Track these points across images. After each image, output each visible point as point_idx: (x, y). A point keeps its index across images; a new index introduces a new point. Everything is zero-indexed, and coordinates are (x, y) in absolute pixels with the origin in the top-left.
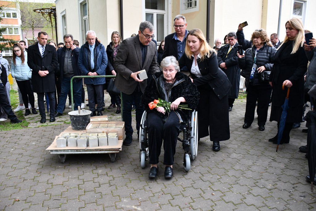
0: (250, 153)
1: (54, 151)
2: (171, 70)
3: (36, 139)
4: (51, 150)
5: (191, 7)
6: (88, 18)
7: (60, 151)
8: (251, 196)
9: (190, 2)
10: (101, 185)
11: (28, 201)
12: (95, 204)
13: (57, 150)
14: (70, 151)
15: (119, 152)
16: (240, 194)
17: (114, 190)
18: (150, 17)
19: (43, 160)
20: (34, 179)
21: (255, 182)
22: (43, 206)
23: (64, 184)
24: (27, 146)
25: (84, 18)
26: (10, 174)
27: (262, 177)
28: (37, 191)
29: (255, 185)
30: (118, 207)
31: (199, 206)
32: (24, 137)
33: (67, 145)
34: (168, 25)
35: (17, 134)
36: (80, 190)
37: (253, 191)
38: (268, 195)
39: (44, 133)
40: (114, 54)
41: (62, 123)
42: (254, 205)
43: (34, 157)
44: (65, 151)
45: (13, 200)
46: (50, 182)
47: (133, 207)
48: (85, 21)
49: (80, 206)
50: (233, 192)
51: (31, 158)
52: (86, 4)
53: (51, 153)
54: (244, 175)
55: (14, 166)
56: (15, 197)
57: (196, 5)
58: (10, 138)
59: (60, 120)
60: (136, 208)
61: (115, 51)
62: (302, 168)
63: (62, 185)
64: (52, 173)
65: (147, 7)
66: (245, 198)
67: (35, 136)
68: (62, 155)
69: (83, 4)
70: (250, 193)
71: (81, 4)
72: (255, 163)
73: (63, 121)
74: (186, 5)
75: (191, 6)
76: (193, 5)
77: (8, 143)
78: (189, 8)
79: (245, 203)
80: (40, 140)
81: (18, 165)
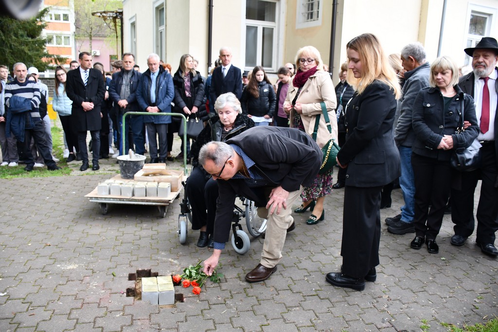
0: (337, 220)
1: (94, 199)
2: (227, 112)
3: (78, 188)
4: (90, 198)
5: (312, 20)
6: (165, 30)
7: (101, 199)
8: (309, 261)
9: (310, 11)
10: (142, 239)
11: (59, 246)
12: (130, 254)
13: (97, 198)
14: (112, 199)
15: (168, 204)
16: (297, 258)
17: (155, 243)
18: (253, 31)
19: (82, 210)
20: (68, 228)
21: (324, 249)
22: (74, 252)
23: (101, 235)
24: (65, 195)
25: (161, 28)
26: (42, 221)
27: (335, 245)
28: (70, 238)
29: (321, 252)
30: (153, 258)
31: (243, 265)
32: (63, 185)
33: (110, 193)
34: (278, 44)
35: (56, 181)
36: (117, 241)
37: (314, 257)
38: (330, 262)
39: (88, 182)
40: (185, 85)
41: (114, 172)
42: (306, 270)
43: (71, 206)
44: (107, 199)
45: (44, 245)
46: (85, 231)
47: (170, 260)
48: (161, 33)
49: (113, 254)
50: (289, 256)
51: (69, 207)
52: (163, 9)
53: (90, 201)
54: (314, 241)
55: (48, 214)
56: (46, 242)
57: (318, 17)
58: (46, 185)
59: (112, 169)
60: (172, 260)
61: (186, 80)
62: (393, 240)
63: (99, 235)
64: (89, 224)
65: (249, 16)
66: (301, 262)
67: (77, 184)
68: (104, 205)
69: (160, 9)
70: (310, 258)
71: (157, 8)
72: (338, 230)
73: (115, 170)
74: (305, 16)
75: (312, 18)
76: (315, 16)
77: (43, 191)
78: (309, 20)
79: (297, 266)
80: (82, 190)
81: (52, 214)
